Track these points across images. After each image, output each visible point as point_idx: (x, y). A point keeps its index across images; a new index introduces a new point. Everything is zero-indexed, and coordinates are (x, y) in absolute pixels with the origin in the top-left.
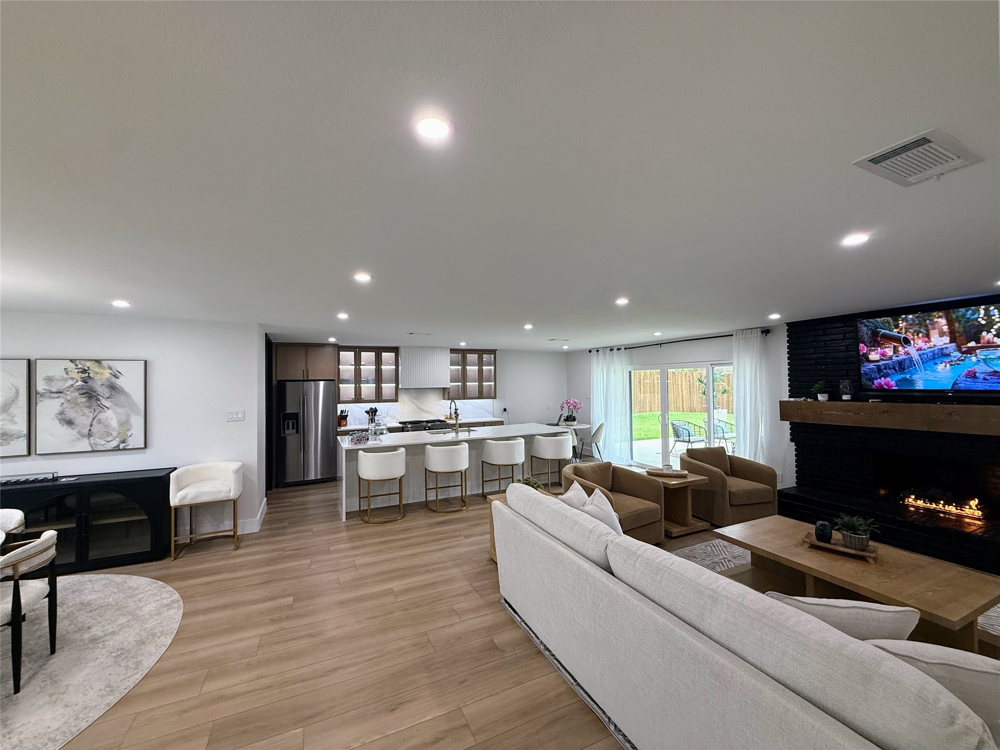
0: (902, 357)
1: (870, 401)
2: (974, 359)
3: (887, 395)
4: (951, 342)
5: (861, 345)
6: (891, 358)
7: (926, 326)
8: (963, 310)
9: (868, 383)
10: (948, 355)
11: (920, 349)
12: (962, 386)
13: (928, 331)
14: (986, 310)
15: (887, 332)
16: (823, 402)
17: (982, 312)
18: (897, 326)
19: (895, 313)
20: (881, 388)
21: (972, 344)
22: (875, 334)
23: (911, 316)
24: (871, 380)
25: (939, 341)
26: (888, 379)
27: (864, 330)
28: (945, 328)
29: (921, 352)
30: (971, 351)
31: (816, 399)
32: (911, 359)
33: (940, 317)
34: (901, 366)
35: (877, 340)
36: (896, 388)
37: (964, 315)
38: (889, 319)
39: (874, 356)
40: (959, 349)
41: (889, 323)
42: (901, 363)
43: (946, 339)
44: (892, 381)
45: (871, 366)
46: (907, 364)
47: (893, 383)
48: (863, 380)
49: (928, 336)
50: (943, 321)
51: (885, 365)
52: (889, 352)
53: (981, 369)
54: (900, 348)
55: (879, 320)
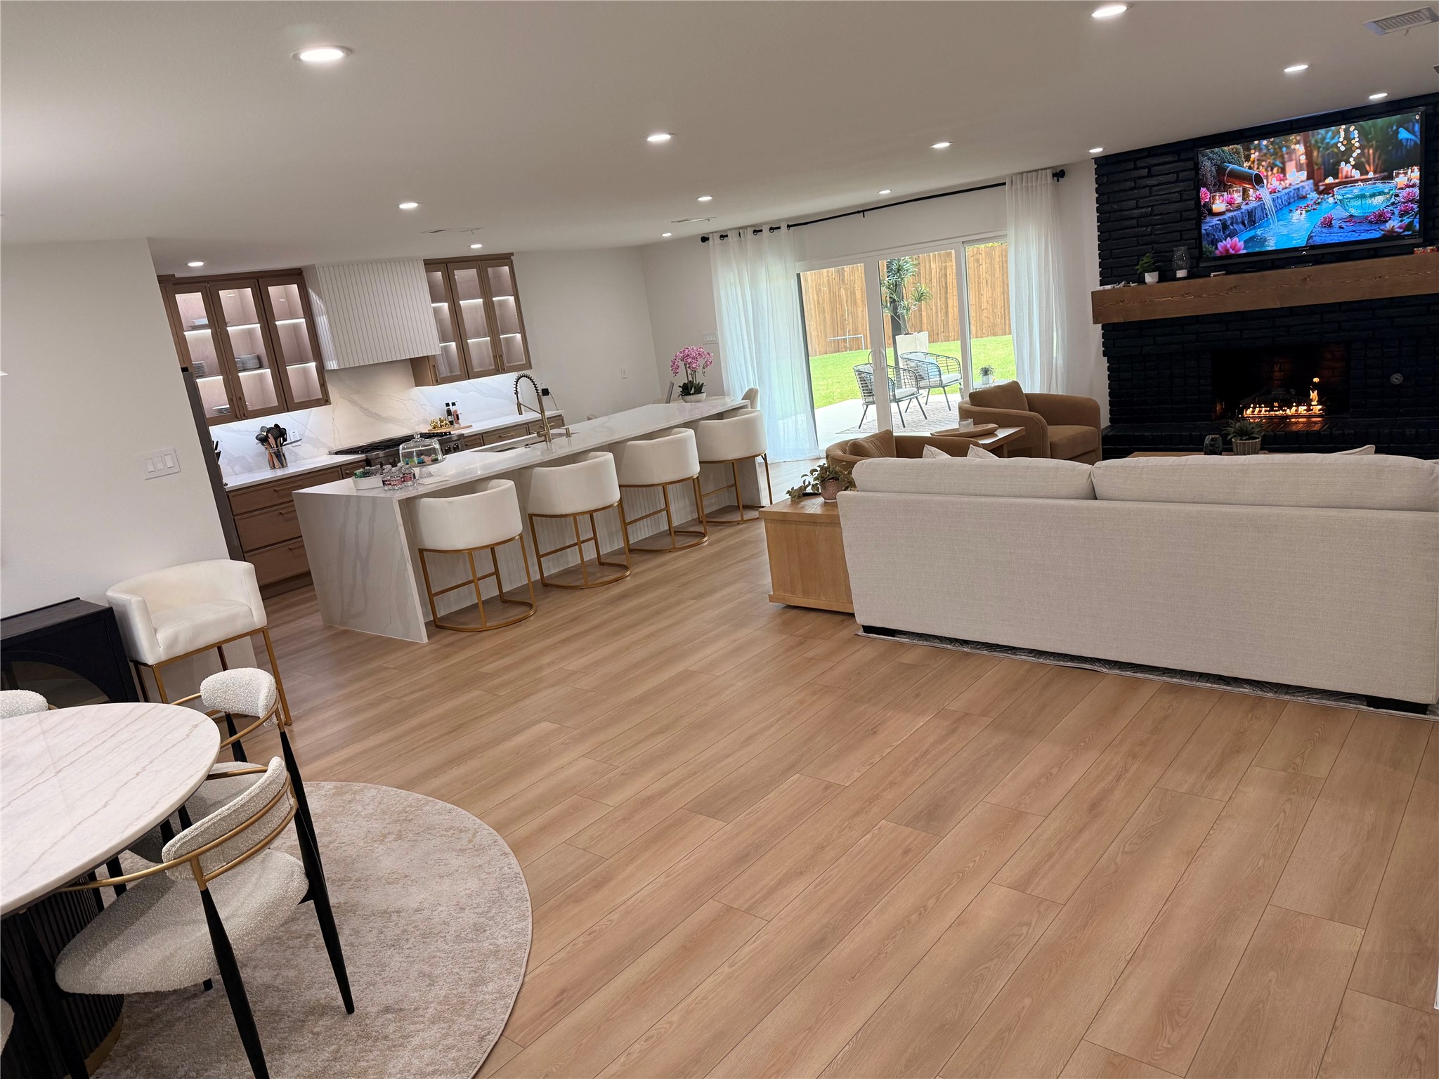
0: (1253, 204)
1: (1212, 275)
2: (1331, 200)
3: (1235, 264)
4: (1308, 178)
5: (1203, 190)
6: (1239, 208)
7: (1282, 156)
8: (1322, 131)
9: (1211, 248)
10: (1304, 197)
11: (1273, 191)
12: (1318, 240)
13: (1283, 163)
14: (1346, 131)
15: (1236, 167)
16: (1151, 286)
17: (1342, 134)
18: (1248, 158)
19: (1245, 136)
20: (1227, 256)
21: (1330, 180)
22: (1221, 170)
23: (1265, 142)
24: (1214, 243)
25: (1296, 177)
26: (1236, 239)
27: (1207, 166)
28: (1303, 159)
29: (1275, 195)
30: (1328, 190)
31: (1141, 281)
32: (1263, 207)
33: (1298, 142)
34: (1251, 219)
35: (1224, 181)
36: (1244, 252)
37: (1324, 139)
38: (1239, 146)
39: (1219, 206)
40: (1317, 190)
41: (1238, 153)
42: (1250, 213)
43: (1304, 175)
44: (1237, 243)
45: (1215, 221)
46: (1258, 212)
47: (1241, 244)
48: (1205, 243)
49: (1283, 170)
50: (1300, 148)
51: (1232, 218)
52: (1238, 198)
53: (1339, 213)
54: (1251, 192)
55: (1226, 148)
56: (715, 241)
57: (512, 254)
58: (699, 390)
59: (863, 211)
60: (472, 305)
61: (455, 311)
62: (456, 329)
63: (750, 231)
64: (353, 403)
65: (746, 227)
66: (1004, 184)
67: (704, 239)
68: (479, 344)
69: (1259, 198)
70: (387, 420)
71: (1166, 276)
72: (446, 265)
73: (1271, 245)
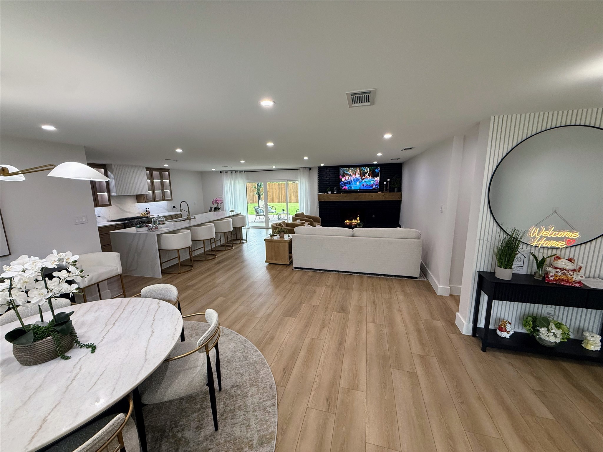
0: (350, 180)
1: (341, 193)
2: (364, 181)
3: (346, 192)
4: (360, 176)
5: (340, 176)
6: (347, 180)
7: (355, 172)
8: (363, 168)
9: (341, 188)
10: (359, 180)
11: (353, 178)
12: (361, 188)
13: (355, 173)
14: (367, 168)
15: (347, 172)
16: (330, 194)
17: (366, 169)
18: (349, 171)
19: (349, 167)
20: (344, 189)
21: (364, 177)
22: (344, 172)
23: (352, 168)
24: (342, 187)
25: (358, 176)
26: (346, 186)
27: (341, 172)
28: (359, 173)
29: (354, 179)
30: (363, 179)
31: (328, 193)
32: (351, 181)
33: (358, 169)
34: (349, 183)
35: (344, 175)
36: (348, 189)
37: (363, 169)
38: (347, 168)
39: (343, 180)
40: (361, 179)
41: (347, 169)
42: (349, 182)
43: (359, 175)
44: (346, 187)
45: (342, 182)
46: (351, 182)
47: (347, 188)
48: (340, 187)
49: (355, 174)
50: (359, 170)
51: (345, 182)
52: (347, 178)
53: (365, 184)
54: (349, 178)
55: (345, 168)
56: (224, 173)
57: (169, 169)
58: (219, 209)
59: (264, 171)
60: (157, 181)
61: (152, 182)
62: (152, 187)
63: (234, 171)
64: (117, 206)
65: (233, 171)
66: (298, 169)
67: (221, 172)
68: (158, 192)
69: (351, 179)
70: (127, 212)
71: (332, 193)
72: (151, 170)
73: (353, 188)
